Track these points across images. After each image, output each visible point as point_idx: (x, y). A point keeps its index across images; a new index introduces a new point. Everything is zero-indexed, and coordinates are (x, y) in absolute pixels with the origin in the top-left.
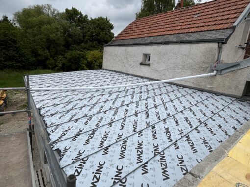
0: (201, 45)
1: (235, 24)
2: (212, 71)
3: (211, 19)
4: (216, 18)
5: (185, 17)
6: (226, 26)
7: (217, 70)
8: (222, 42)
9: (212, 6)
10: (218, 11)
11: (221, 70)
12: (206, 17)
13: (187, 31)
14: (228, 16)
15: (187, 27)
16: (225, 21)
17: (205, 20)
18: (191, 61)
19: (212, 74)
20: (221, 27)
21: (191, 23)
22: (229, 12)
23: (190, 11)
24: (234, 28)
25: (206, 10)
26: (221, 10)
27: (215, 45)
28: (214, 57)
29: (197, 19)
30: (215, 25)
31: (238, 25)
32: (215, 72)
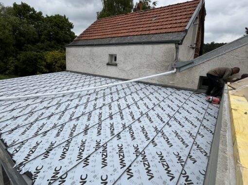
0: (161, 46)
1: (187, 28)
2: (173, 69)
3: (167, 23)
4: (171, 22)
5: (145, 20)
6: (180, 29)
7: (177, 68)
8: (178, 43)
9: (167, 11)
10: (172, 15)
11: (180, 68)
12: (163, 20)
13: (147, 32)
14: (181, 21)
15: (148, 28)
16: (179, 25)
17: (163, 23)
18: (154, 60)
19: (173, 71)
20: (176, 29)
21: (150, 25)
22: (181, 17)
23: (149, 14)
24: (186, 31)
25: (162, 14)
26: (174, 15)
27: (173, 46)
28: (173, 56)
29: (155, 21)
30: (171, 28)
31: (189, 28)
32: (175, 70)
